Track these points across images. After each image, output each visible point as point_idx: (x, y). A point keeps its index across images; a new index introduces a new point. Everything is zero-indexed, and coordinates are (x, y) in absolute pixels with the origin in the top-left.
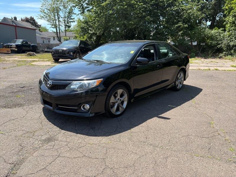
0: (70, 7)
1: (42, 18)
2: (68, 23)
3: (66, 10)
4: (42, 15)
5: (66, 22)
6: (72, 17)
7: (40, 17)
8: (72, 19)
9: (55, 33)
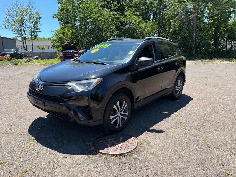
0: (35, 19)
1: (7, 28)
2: (34, 33)
3: (32, 21)
4: (7, 25)
5: (32, 32)
6: (38, 28)
7: (4, 27)
8: (38, 29)
9: (21, 42)
